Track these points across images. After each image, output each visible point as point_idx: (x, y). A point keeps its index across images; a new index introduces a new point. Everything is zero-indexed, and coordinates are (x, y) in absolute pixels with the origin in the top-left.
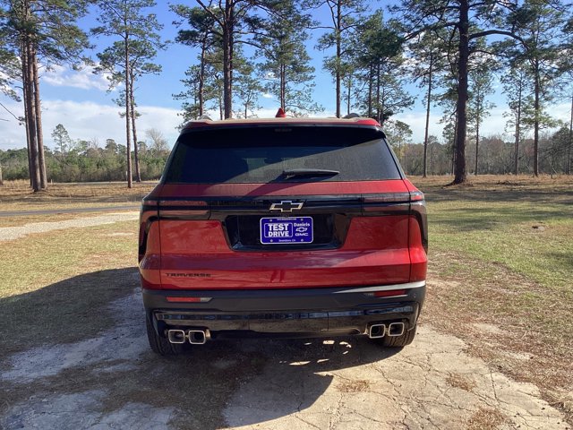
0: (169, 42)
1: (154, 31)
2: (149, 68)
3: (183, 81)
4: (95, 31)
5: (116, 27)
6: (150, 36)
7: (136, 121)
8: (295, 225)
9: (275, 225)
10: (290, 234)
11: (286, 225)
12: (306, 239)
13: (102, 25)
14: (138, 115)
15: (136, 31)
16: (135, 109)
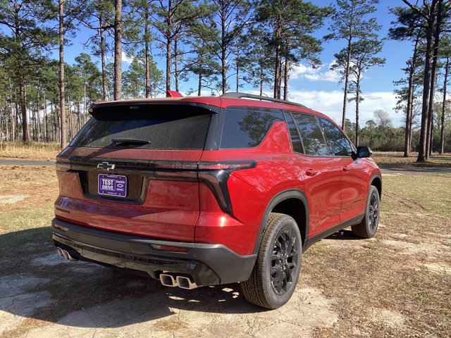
0: (385, 39)
1: (374, 31)
2: (376, 61)
3: (404, 70)
4: (326, 38)
5: (343, 32)
6: (370, 36)
7: (359, 104)
8: (117, 182)
9: (106, 180)
10: (114, 188)
11: (112, 181)
12: (122, 193)
13: (332, 33)
14: (362, 99)
15: (357, 33)
16: (360, 95)
